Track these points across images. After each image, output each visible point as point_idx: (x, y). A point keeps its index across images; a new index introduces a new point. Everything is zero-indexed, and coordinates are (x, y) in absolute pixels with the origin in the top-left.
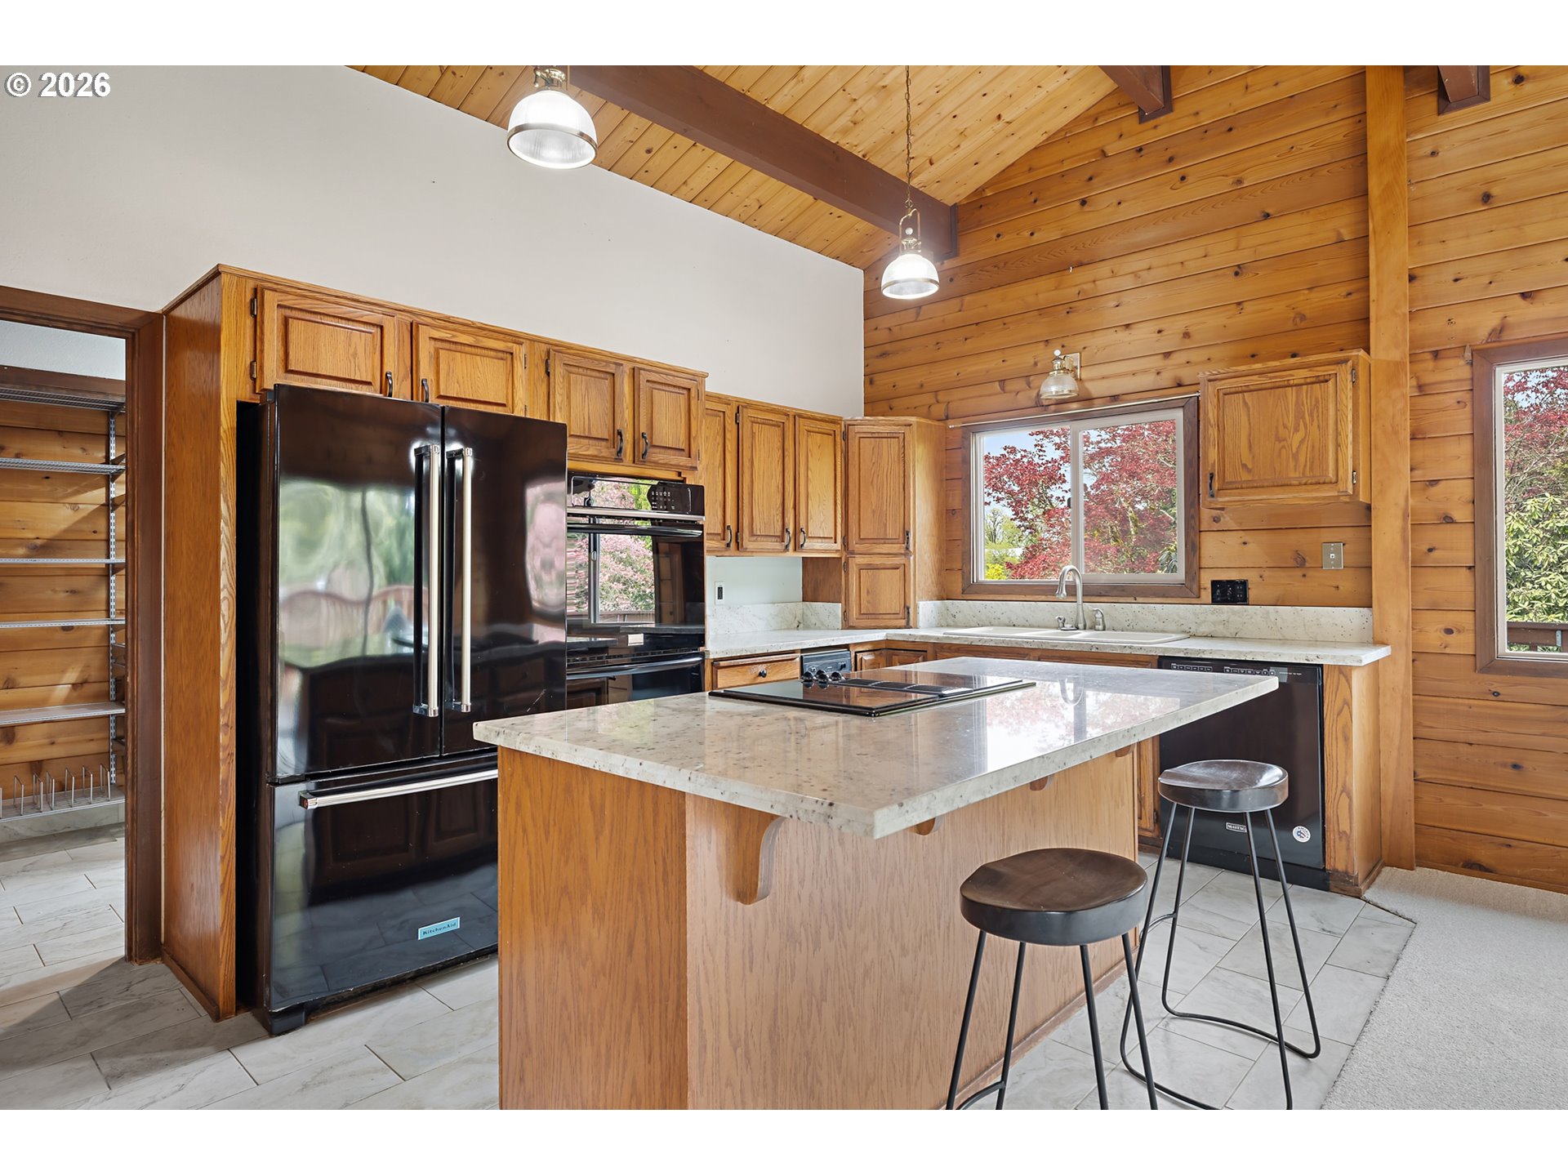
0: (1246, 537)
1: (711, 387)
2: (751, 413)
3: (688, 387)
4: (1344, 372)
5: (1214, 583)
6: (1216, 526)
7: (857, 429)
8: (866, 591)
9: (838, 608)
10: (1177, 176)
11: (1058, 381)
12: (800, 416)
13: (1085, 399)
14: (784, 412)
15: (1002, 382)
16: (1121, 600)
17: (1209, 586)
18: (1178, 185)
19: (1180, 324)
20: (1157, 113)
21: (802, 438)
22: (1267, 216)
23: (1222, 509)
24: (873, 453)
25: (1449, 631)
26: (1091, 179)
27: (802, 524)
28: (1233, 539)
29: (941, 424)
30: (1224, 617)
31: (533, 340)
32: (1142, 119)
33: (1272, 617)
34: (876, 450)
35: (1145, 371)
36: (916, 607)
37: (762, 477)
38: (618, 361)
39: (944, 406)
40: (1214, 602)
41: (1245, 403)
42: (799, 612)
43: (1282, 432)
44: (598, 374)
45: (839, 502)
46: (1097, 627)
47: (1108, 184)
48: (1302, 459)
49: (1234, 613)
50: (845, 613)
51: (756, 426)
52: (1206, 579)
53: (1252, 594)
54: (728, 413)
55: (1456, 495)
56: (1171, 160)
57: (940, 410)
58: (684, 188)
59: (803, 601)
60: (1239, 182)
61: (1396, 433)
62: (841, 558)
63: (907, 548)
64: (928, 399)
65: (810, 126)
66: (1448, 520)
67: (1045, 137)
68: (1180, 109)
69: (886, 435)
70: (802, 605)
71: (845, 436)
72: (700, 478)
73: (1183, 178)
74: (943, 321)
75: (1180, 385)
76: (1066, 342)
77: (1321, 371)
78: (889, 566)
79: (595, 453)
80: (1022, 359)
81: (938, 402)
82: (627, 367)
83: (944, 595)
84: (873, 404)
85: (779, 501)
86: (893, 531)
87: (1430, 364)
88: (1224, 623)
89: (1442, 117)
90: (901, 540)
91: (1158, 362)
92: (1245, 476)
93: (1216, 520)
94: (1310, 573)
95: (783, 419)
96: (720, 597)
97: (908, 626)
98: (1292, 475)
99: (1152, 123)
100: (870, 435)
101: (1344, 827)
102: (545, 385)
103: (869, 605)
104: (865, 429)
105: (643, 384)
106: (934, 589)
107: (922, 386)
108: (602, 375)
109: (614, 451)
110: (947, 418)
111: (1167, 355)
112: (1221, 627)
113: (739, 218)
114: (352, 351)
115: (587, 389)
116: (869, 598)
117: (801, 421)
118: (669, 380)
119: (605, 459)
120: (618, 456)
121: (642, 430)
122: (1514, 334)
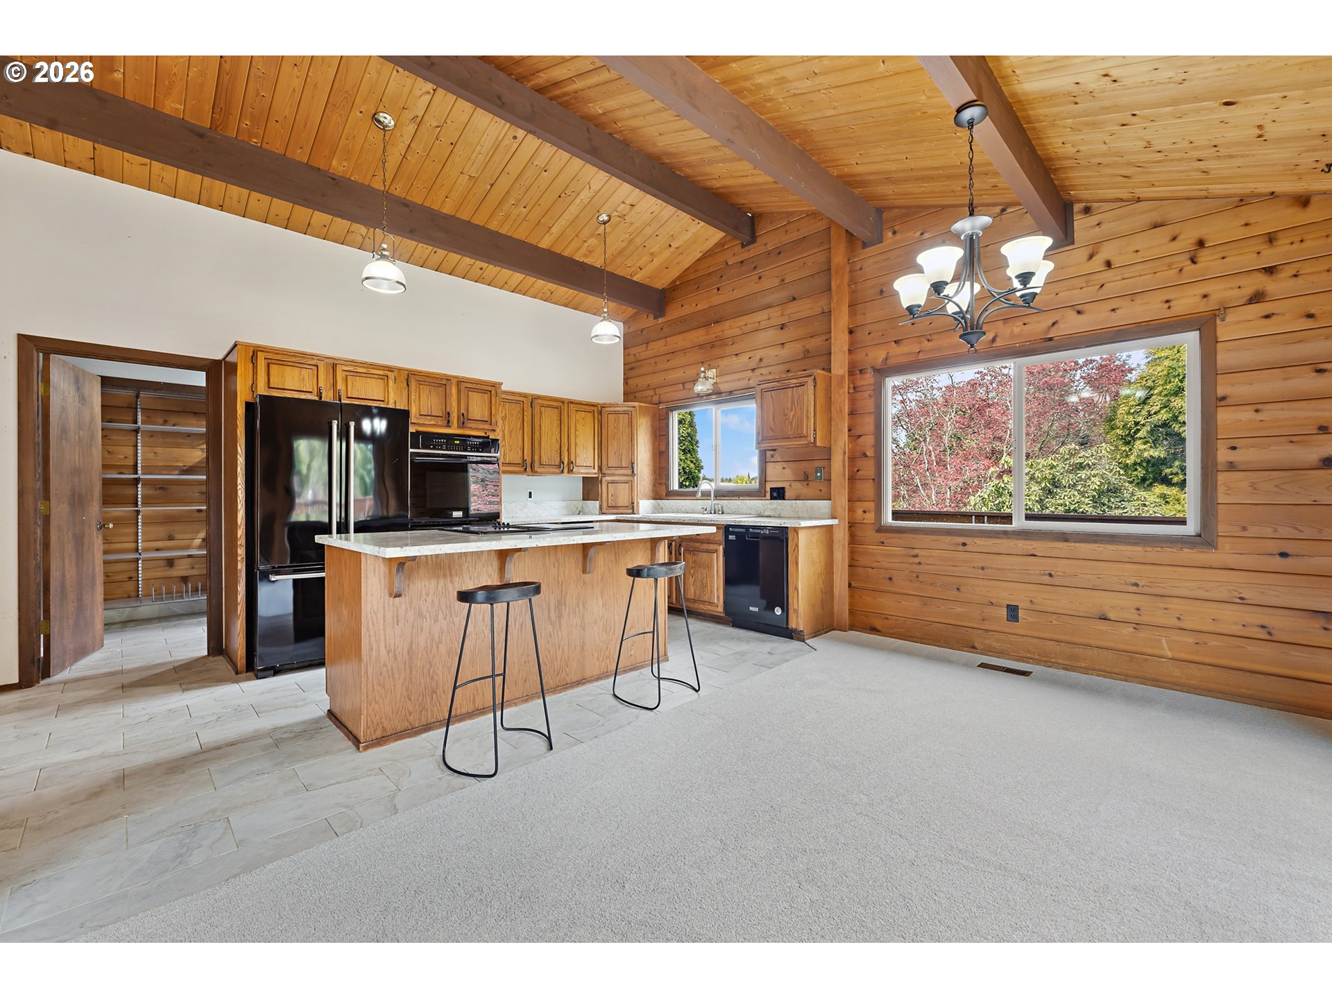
0: (785, 465)
1: (503, 388)
2: (539, 401)
3: (489, 389)
4: (810, 380)
5: (771, 488)
6: (772, 460)
7: (606, 409)
8: (611, 495)
9: (597, 503)
10: (756, 277)
11: (704, 384)
12: (571, 403)
13: (719, 393)
14: (562, 401)
15: (682, 384)
16: (733, 498)
17: (769, 490)
18: (758, 281)
19: (758, 354)
20: (749, 243)
21: (573, 414)
22: (794, 299)
23: (774, 450)
24: (615, 422)
25: (865, 512)
26: (721, 277)
27: (573, 459)
28: (779, 466)
29: (655, 406)
30: (775, 506)
31: (400, 370)
32: (743, 246)
33: (796, 506)
34: (617, 420)
35: (743, 379)
36: (638, 503)
37: (547, 435)
38: (448, 379)
39: (658, 397)
40: (771, 499)
41: (772, 396)
42: (580, 506)
43: (787, 411)
44: (436, 385)
45: (596, 448)
46: (718, 512)
47: (728, 280)
48: (794, 425)
49: (779, 504)
50: (601, 507)
51: (543, 409)
52: (768, 487)
53: (787, 495)
54: (525, 402)
55: (868, 440)
56: (755, 268)
57: (656, 399)
58: (506, 285)
59: (583, 500)
60: (783, 280)
61: (841, 411)
62: (598, 477)
63: (633, 472)
64: (651, 393)
65: (566, 254)
66: (865, 455)
67: (701, 254)
68: (760, 241)
69: (622, 412)
70: (581, 502)
71: (600, 413)
72: (498, 435)
73: (760, 278)
76: (711, 363)
77: (801, 380)
78: (623, 481)
79: (435, 423)
80: (690, 372)
81: (655, 394)
82: (454, 381)
83: (656, 496)
84: (629, 395)
85: (558, 447)
86: (625, 463)
87: (858, 376)
88: (775, 509)
89: (864, 250)
90: (630, 467)
91: (749, 373)
92: (772, 434)
93: (772, 456)
94: (810, 483)
95: (560, 404)
96: (530, 497)
97: (633, 513)
98: (790, 433)
99: (747, 248)
100: (613, 412)
101: (796, 607)
102: (406, 391)
103: (613, 503)
104: (618, 409)
105: (462, 389)
106: (650, 494)
107: (649, 386)
108: (438, 385)
109: (446, 422)
110: (660, 403)
111: (753, 370)
112: (773, 512)
113: (542, 299)
114: (301, 377)
115: (430, 392)
116: (613, 498)
117: (572, 405)
118: (479, 386)
119: (441, 426)
120: (448, 425)
121: (462, 412)
122: (892, 362)
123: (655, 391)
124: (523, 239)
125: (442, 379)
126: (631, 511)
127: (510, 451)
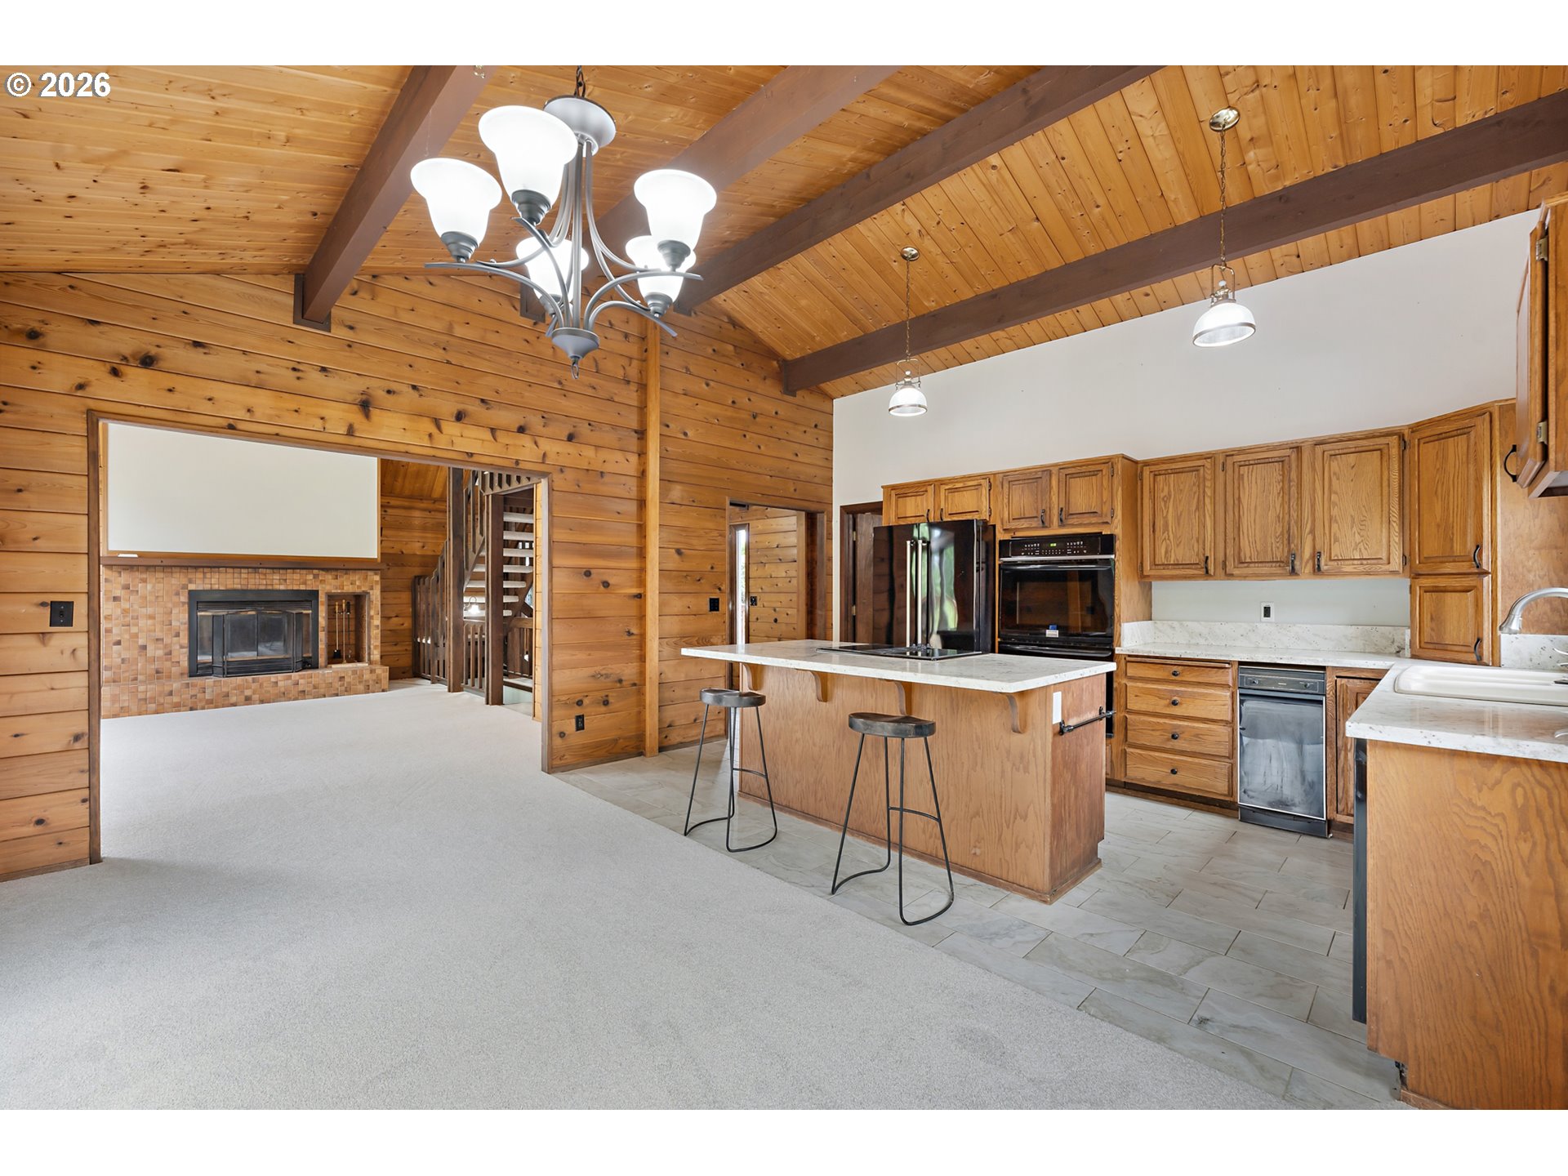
3: (1100, 468)
8: (1430, 617)
12: (1321, 443)
14: (1297, 448)
21: (1322, 464)
24: (1437, 458)
27: (1321, 548)
31: (994, 474)
37: (1253, 511)
38: (1046, 469)
44: (1032, 481)
51: (1244, 470)
54: (1206, 465)
62: (1405, 580)
63: (1480, 567)
69: (1455, 433)
71: (1407, 445)
78: (1459, 589)
79: (1027, 526)
82: (1055, 470)
86: (1461, 548)
90: (1470, 558)
95: (1287, 453)
96: (1267, 615)
100: (1436, 438)
103: (1433, 634)
105: (1065, 477)
109: (1043, 522)
114: (917, 504)
115: (1021, 492)
116: (1433, 625)
117: (1319, 449)
118: (1084, 469)
119: (1036, 528)
120: (1044, 525)
121: (1061, 506)
124: (1147, 233)
125: (1036, 472)
126: (1474, 656)
127: (1178, 545)
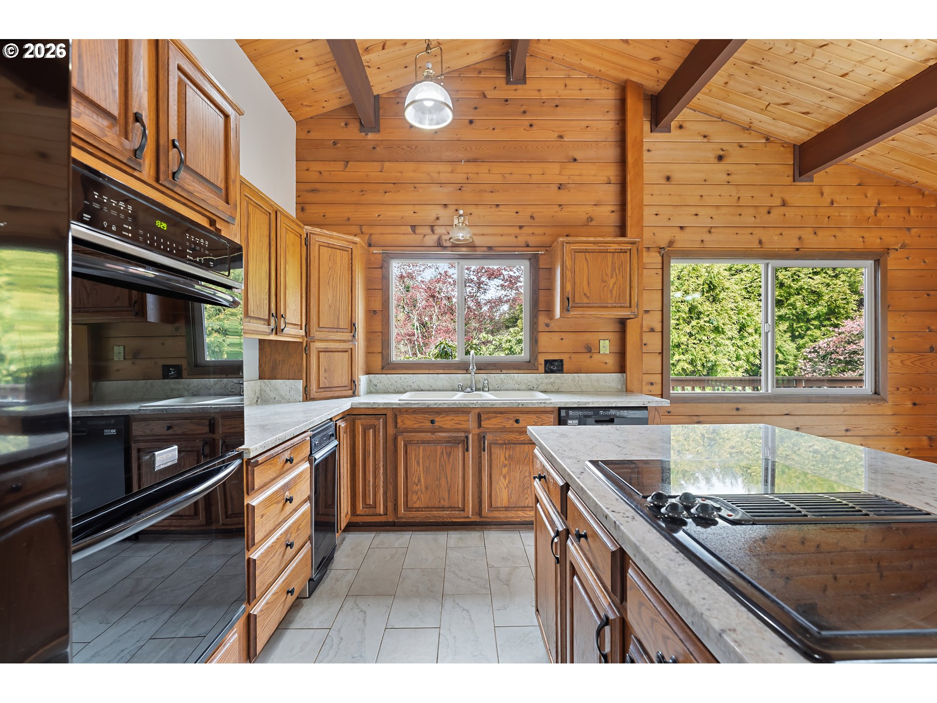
0: (563, 335)
4: (634, 249)
5: (546, 362)
6: (547, 329)
8: (323, 369)
9: (300, 384)
10: (527, 123)
12: (279, 213)
13: (472, 246)
15: (414, 227)
16: (493, 372)
17: (543, 363)
18: (528, 128)
19: (530, 210)
20: (518, 82)
21: (283, 233)
22: (575, 160)
24: (330, 259)
25: (651, 384)
26: (475, 108)
28: (556, 337)
29: (368, 249)
30: (552, 380)
32: (508, 82)
33: (577, 379)
34: (332, 258)
35: (509, 235)
36: (358, 380)
39: (367, 237)
40: (546, 372)
41: (586, 259)
42: (258, 389)
43: (605, 277)
46: (485, 389)
47: (487, 115)
49: (557, 378)
50: (306, 389)
52: (541, 359)
53: (566, 367)
56: (524, 112)
59: (260, 378)
60: (561, 137)
64: (354, 229)
66: (652, 330)
68: (530, 84)
69: (339, 248)
70: (260, 383)
71: (306, 242)
73: (531, 125)
74: (367, 175)
75: (528, 246)
76: (458, 208)
77: (623, 247)
78: (340, 350)
81: (362, 233)
83: (368, 370)
86: (344, 323)
88: (552, 384)
89: (653, 134)
90: (349, 330)
91: (516, 231)
92: (585, 300)
93: (548, 325)
94: (594, 356)
95: (268, 209)
97: (356, 396)
99: (514, 87)
100: (327, 245)
103: (326, 381)
104: (323, 239)
106: (365, 367)
107: (349, 219)
110: (370, 246)
111: (521, 227)
112: (550, 386)
116: (326, 375)
121: (172, 137)
122: (678, 245)
123: (361, 229)
126: (351, 392)
